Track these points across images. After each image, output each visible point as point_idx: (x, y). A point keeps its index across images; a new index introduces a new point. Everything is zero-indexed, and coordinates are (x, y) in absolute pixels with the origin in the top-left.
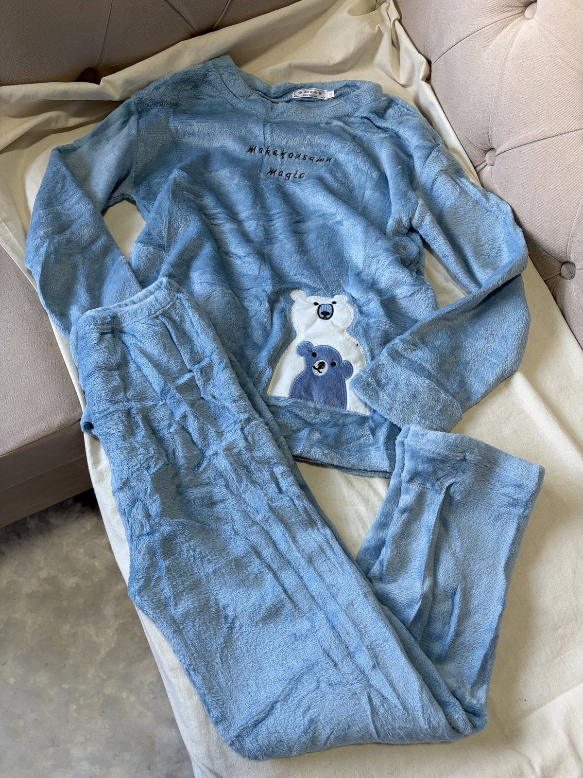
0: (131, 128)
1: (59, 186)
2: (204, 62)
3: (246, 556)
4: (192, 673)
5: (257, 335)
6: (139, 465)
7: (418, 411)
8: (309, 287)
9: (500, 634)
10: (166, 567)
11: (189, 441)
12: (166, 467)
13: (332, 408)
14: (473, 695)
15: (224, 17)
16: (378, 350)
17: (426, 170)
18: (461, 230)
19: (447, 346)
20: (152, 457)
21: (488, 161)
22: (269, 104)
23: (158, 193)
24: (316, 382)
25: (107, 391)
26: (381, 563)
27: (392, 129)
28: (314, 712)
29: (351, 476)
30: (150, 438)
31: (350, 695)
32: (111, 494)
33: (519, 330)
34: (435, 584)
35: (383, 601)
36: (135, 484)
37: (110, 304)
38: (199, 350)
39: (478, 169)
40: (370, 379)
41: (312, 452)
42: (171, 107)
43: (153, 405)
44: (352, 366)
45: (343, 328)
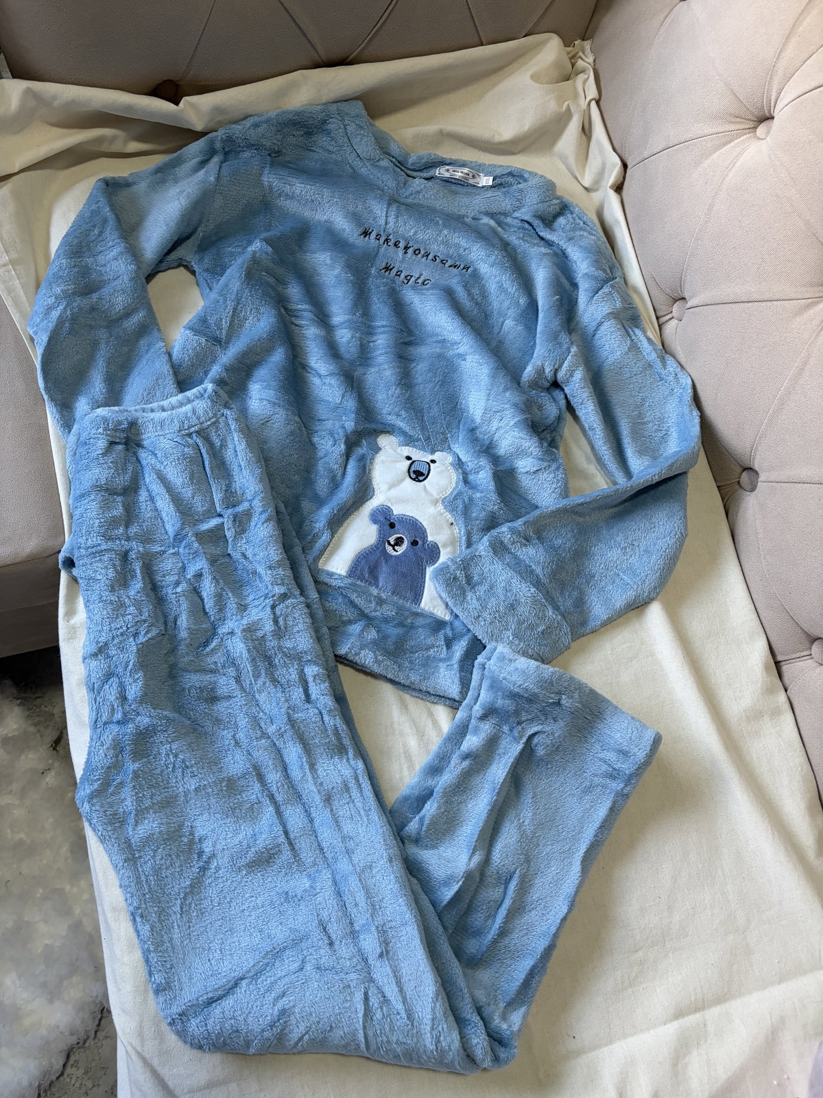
0: (208, 174)
1: (96, 232)
2: (324, 104)
3: (244, 776)
4: (138, 919)
5: (322, 484)
6: (125, 628)
7: (513, 627)
8: (404, 434)
9: (559, 943)
10: (134, 770)
11: (199, 609)
12: (161, 638)
13: (401, 601)
14: (504, 1017)
15: (364, 48)
16: (478, 537)
17: (592, 308)
18: (622, 398)
19: (570, 549)
20: (145, 621)
21: (674, 314)
22: (403, 177)
23: (228, 267)
24: (387, 562)
25: (102, 521)
26: (422, 820)
27: (559, 245)
28: (290, 1001)
29: (407, 697)
30: (147, 595)
31: (341, 987)
32: (81, 660)
33: (669, 545)
34: (487, 861)
35: (413, 871)
36: (114, 652)
37: (131, 405)
38: (238, 490)
39: (663, 320)
40: (459, 572)
41: (362, 655)
42: (269, 155)
43: (161, 551)
44: (439, 551)
45: (438, 497)
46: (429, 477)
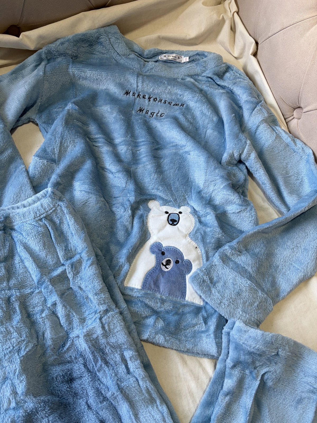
0: (40, 71)
2: (97, 29)
6: (11, 348)
7: (241, 307)
8: (162, 199)
11: (57, 324)
12: (35, 348)
16: (212, 253)
17: (252, 118)
18: (276, 165)
19: (264, 253)
20: (24, 341)
21: (295, 116)
22: (142, 62)
23: (56, 120)
24: (163, 276)
27: (228, 87)
29: (185, 356)
30: (24, 323)
36: (6, 364)
37: (6, 205)
38: (72, 248)
39: (287, 120)
40: (205, 277)
41: (157, 338)
42: (72, 58)
43: (30, 292)
44: (191, 264)
45: (186, 233)
46: (180, 222)
